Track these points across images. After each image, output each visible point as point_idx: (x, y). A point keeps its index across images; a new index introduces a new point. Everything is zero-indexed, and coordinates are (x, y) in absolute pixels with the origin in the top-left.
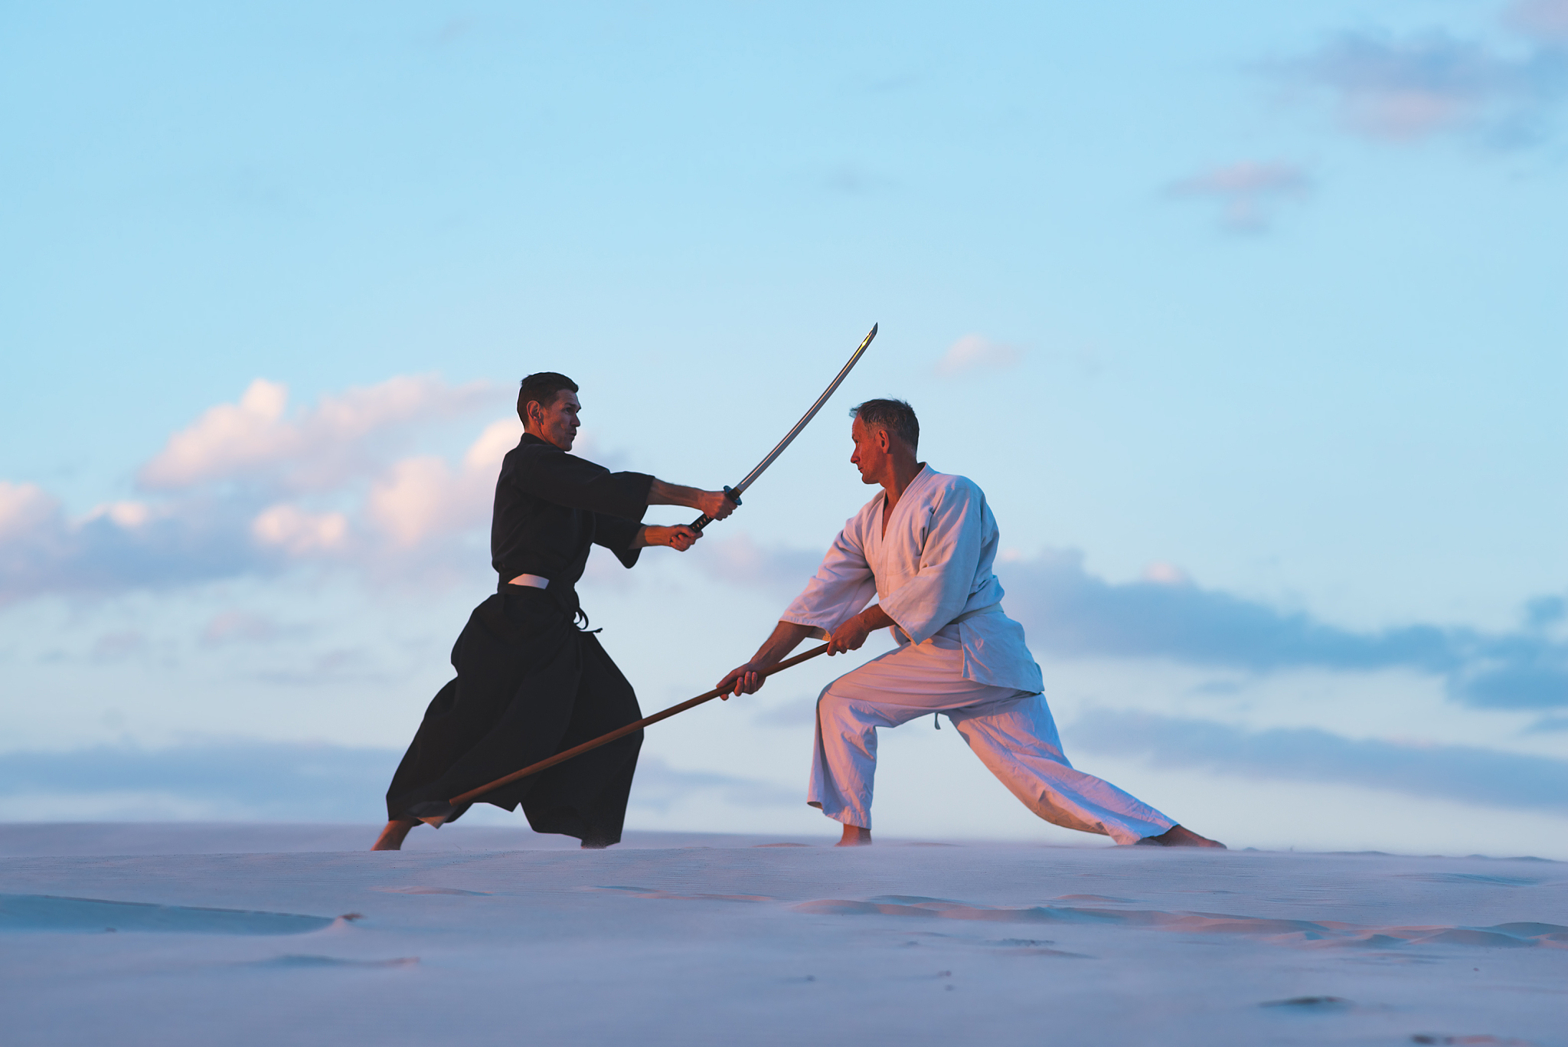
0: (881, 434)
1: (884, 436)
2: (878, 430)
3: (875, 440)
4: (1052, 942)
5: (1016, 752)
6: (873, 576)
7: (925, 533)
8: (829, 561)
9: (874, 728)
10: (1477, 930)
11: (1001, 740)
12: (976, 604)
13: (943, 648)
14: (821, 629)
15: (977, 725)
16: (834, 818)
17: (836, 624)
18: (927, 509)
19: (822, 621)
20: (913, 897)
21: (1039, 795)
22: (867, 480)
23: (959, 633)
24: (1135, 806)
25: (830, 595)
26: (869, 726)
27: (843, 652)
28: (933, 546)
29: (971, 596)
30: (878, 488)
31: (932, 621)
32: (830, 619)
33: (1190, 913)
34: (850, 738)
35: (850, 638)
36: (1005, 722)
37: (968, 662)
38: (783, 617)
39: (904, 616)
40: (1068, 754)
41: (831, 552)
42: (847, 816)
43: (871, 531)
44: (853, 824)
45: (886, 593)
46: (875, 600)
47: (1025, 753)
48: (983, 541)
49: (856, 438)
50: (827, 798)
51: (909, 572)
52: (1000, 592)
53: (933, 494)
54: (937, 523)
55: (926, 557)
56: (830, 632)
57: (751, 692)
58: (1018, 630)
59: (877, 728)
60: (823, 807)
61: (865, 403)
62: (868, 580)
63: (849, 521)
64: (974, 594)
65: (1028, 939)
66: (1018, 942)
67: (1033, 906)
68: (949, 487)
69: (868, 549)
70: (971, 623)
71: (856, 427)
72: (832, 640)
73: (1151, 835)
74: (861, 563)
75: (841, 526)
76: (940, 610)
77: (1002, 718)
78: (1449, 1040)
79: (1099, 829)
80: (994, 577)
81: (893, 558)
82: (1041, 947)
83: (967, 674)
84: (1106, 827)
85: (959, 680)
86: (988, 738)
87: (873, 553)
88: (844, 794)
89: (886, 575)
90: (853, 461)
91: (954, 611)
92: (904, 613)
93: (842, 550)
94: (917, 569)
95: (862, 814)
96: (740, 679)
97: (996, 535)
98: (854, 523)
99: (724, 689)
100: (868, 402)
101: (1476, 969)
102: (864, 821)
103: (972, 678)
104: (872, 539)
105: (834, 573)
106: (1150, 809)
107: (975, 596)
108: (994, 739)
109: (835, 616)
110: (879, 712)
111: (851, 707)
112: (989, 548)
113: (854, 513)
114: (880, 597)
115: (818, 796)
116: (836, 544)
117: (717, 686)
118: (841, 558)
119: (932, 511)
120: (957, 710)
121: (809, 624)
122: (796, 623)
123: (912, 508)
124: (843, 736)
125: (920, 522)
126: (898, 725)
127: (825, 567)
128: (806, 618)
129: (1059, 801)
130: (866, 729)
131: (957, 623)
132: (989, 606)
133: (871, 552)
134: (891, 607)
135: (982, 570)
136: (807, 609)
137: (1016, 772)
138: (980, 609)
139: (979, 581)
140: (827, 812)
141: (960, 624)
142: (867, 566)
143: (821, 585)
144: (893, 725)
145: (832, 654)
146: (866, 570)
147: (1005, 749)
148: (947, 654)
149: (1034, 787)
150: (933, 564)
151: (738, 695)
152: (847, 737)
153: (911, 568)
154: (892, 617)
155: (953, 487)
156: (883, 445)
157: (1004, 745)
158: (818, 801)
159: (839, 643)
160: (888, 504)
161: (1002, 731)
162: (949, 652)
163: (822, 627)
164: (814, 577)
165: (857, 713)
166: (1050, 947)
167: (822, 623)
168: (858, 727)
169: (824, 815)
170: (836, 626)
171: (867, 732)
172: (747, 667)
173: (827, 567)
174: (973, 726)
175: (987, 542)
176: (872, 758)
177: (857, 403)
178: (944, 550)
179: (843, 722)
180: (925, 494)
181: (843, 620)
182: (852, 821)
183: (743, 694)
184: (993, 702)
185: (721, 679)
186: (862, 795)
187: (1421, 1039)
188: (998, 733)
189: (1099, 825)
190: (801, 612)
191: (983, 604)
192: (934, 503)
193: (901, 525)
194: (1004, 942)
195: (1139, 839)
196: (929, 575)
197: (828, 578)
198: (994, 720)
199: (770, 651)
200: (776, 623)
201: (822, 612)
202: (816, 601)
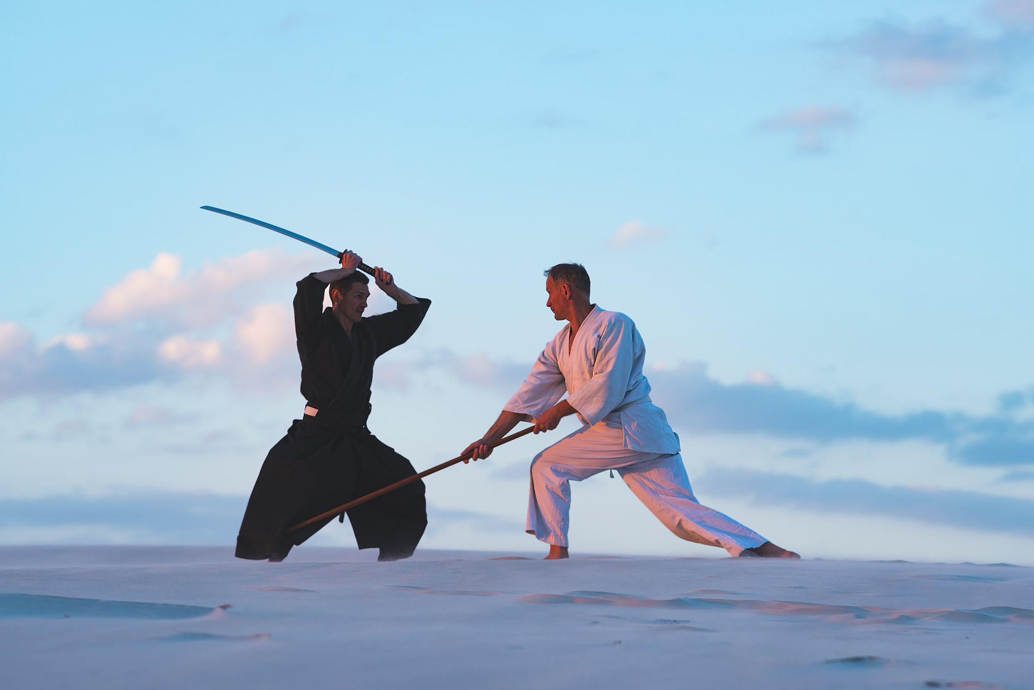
0: (564, 287)
1: (566, 288)
2: (563, 284)
3: (561, 291)
4: (688, 622)
5: (662, 494)
6: (564, 379)
7: (595, 352)
8: (536, 370)
9: (568, 481)
10: (968, 612)
11: (652, 486)
12: (631, 398)
13: (611, 428)
14: (530, 415)
15: (636, 477)
16: (543, 541)
17: (540, 412)
18: (596, 335)
19: (530, 410)
20: (597, 592)
21: (677, 522)
22: (558, 318)
23: (620, 418)
24: (740, 529)
25: (536, 392)
26: (564, 479)
27: (545, 431)
28: (601, 360)
29: (628, 393)
30: (566, 322)
31: (602, 410)
32: (536, 409)
33: (779, 601)
34: (552, 488)
35: (548, 422)
36: (653, 474)
37: (627, 437)
38: (505, 408)
39: (583, 407)
40: (696, 495)
41: (536, 364)
42: (552, 539)
43: (562, 349)
44: (557, 544)
45: (573, 391)
46: (566, 396)
47: (668, 495)
48: (634, 355)
49: (549, 289)
50: (539, 528)
51: (586, 378)
52: (648, 388)
53: (600, 326)
54: (603, 344)
55: (597, 367)
56: (536, 418)
57: (484, 458)
58: (661, 413)
59: (570, 481)
60: (536, 533)
61: (554, 267)
62: (561, 382)
63: (548, 344)
64: (630, 391)
65: (672, 618)
66: (665, 621)
67: (675, 597)
68: (610, 322)
69: (561, 362)
70: (628, 411)
71: (548, 283)
72: (536, 424)
73: (751, 547)
74: (556, 371)
75: (543, 348)
76: (606, 402)
77: (652, 472)
78: (950, 685)
79: (717, 544)
80: (644, 378)
81: (575, 369)
82: (681, 625)
83: (626, 445)
84: (721, 543)
85: (621, 449)
86: (643, 485)
87: (564, 365)
88: (549, 525)
89: (572, 380)
90: (548, 306)
91: (615, 402)
92: (583, 405)
93: (543, 363)
94: (591, 376)
95: (562, 538)
96: (476, 450)
97: (643, 350)
98: (551, 346)
99: (466, 457)
100: (556, 266)
101: (967, 638)
102: (564, 542)
103: (630, 447)
104: (563, 355)
105: (538, 378)
106: (751, 531)
107: (631, 393)
108: (647, 486)
109: (539, 407)
110: (570, 471)
111: (551, 469)
112: (638, 359)
113: (551, 339)
114: (569, 394)
115: (533, 526)
116: (539, 359)
117: (462, 454)
118: (543, 368)
119: (599, 337)
120: (624, 468)
121: (522, 413)
122: (513, 412)
123: (587, 335)
124: (547, 487)
125: (592, 345)
126: (583, 479)
127: (532, 375)
128: (520, 408)
129: (690, 526)
130: (562, 481)
131: (619, 411)
132: (641, 399)
133: (562, 364)
134: (574, 401)
135: (635, 375)
136: (521, 403)
137: (662, 507)
138: (634, 401)
139: (633, 382)
140: (539, 537)
141: (621, 412)
142: (560, 373)
143: (530, 386)
144: (580, 479)
145: (537, 433)
146: (560, 375)
147: (654, 492)
148: (614, 432)
149: (674, 517)
150: (601, 372)
151: (475, 460)
152: (549, 487)
153: (587, 375)
154: (576, 408)
155: (613, 321)
156: (566, 294)
157: (654, 489)
158: (533, 530)
159: (541, 426)
160: (572, 332)
161: (652, 480)
162: (615, 430)
163: (531, 414)
164: (526, 381)
165: (556, 472)
166: (687, 625)
167: (531, 412)
168: (557, 481)
169: (537, 539)
170: (540, 414)
171: (563, 484)
172: (481, 442)
173: (534, 374)
174: (633, 477)
175: (637, 355)
176: (567, 501)
177: (548, 268)
178: (608, 362)
179: (547, 478)
180: (595, 326)
181: (545, 410)
182: (555, 542)
183: (478, 459)
184: (645, 462)
185: (464, 450)
186: (561, 526)
187: (932, 684)
188: (650, 482)
189: (717, 541)
190: (517, 404)
191: (636, 398)
192: (600, 332)
193: (580, 346)
194: (656, 621)
195: (744, 550)
196: (599, 379)
197: (535, 382)
198: (647, 474)
199: (497, 431)
200: (501, 412)
201: (530, 404)
202: (526, 397)
